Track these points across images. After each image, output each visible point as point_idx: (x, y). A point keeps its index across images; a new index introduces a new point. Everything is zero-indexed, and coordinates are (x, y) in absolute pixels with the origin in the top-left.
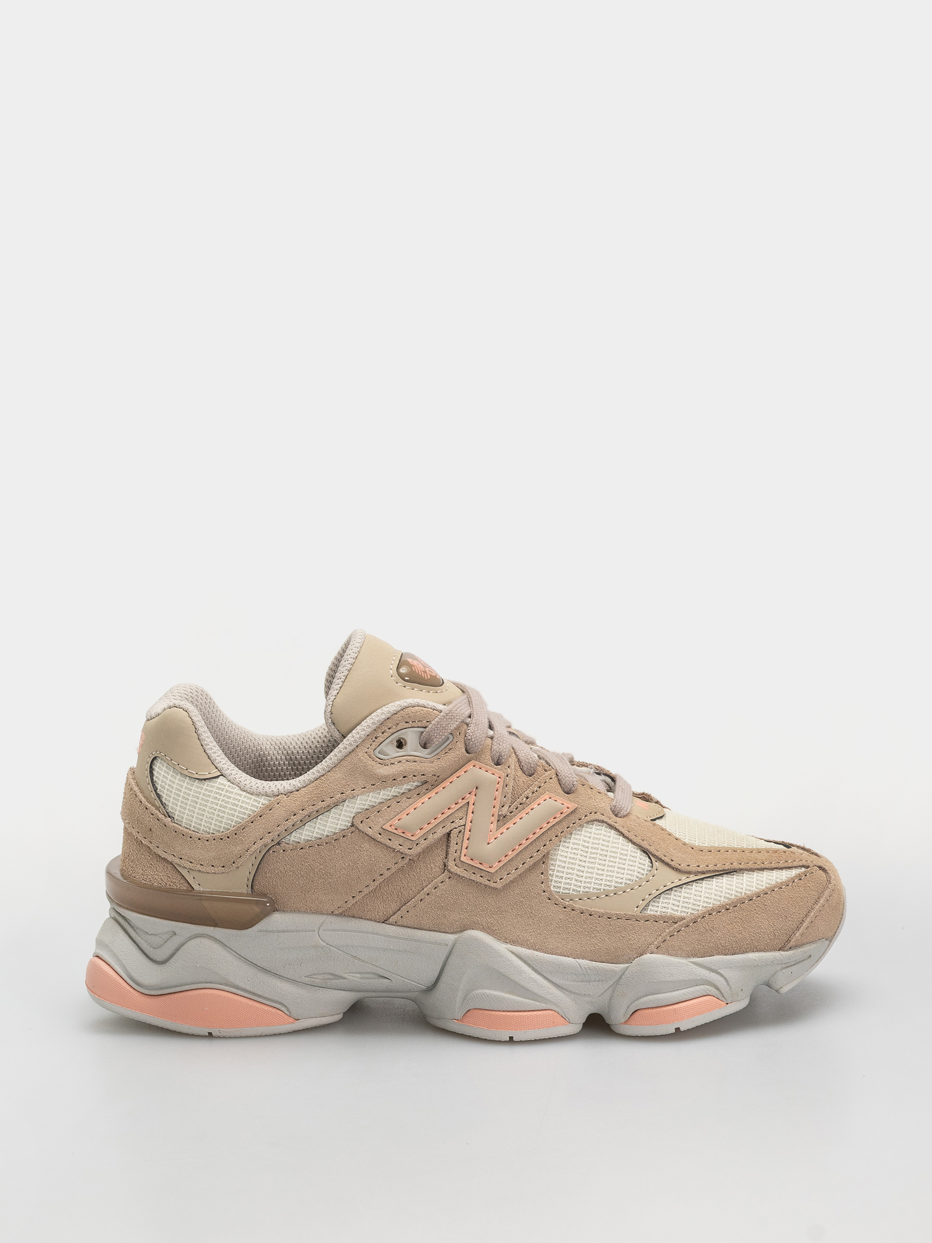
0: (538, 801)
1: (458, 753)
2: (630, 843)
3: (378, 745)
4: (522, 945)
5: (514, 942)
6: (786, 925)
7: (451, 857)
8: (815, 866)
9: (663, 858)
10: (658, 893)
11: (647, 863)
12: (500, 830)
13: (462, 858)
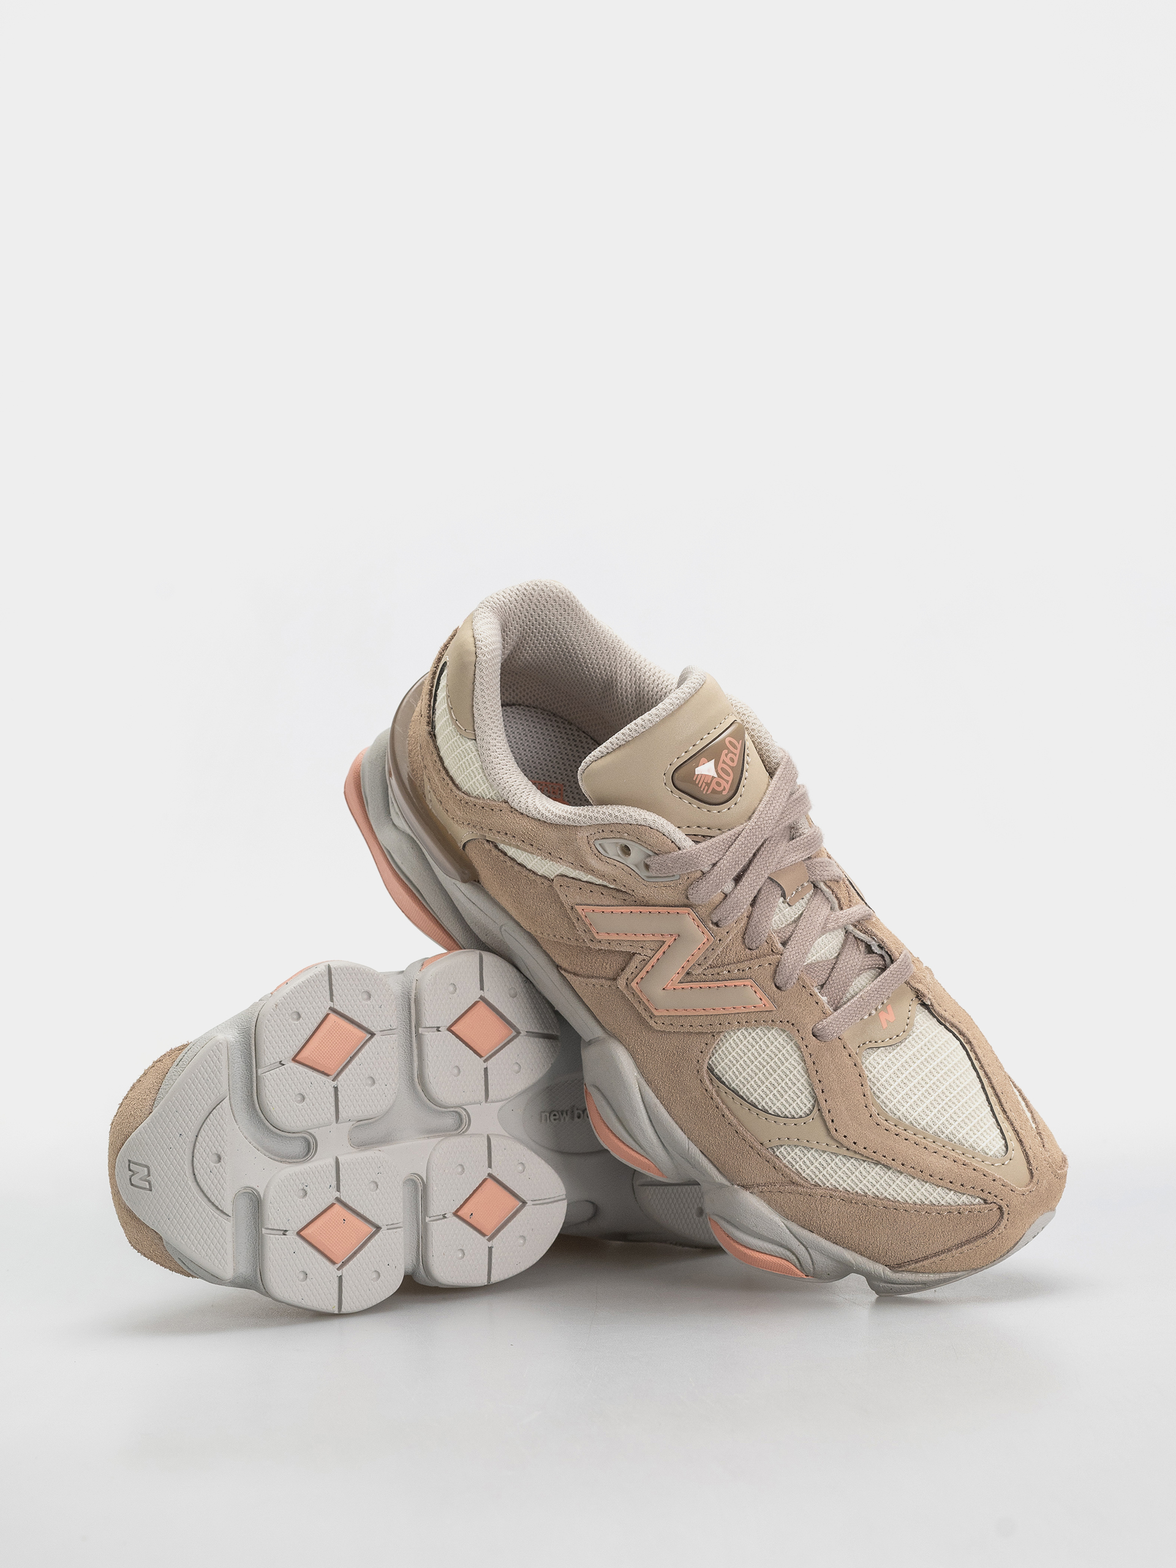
0: (737, 982)
2: (806, 1075)
3: (601, 837)
4: (653, 1091)
5: (649, 1083)
6: (905, 1252)
7: (623, 976)
8: (995, 1203)
9: (826, 1114)
10: (797, 1143)
11: (809, 1106)
12: (683, 985)
13: (634, 984)
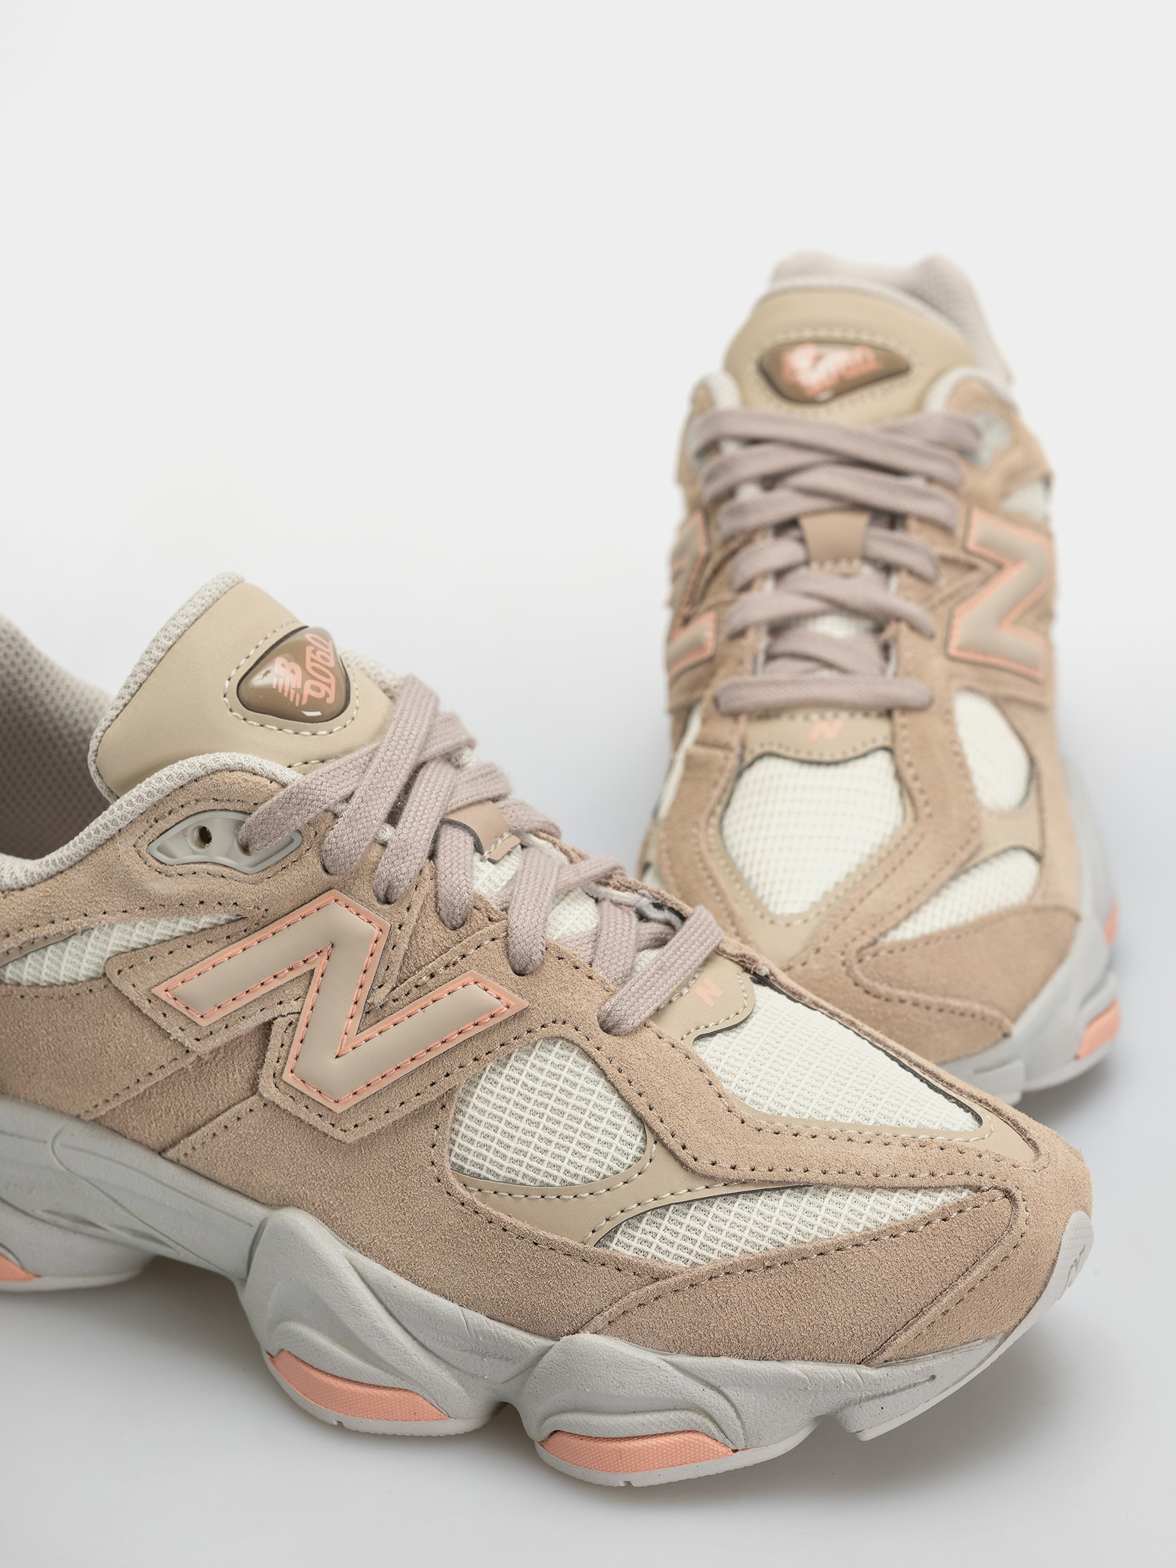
0: (449, 986)
1: (305, 872)
2: (616, 1096)
3: (157, 834)
4: (377, 1259)
5: (365, 1250)
6: (881, 1317)
7: (266, 1072)
8: (995, 1188)
9: (668, 1139)
10: (641, 1209)
11: (637, 1142)
12: (366, 1034)
13: (288, 1076)
